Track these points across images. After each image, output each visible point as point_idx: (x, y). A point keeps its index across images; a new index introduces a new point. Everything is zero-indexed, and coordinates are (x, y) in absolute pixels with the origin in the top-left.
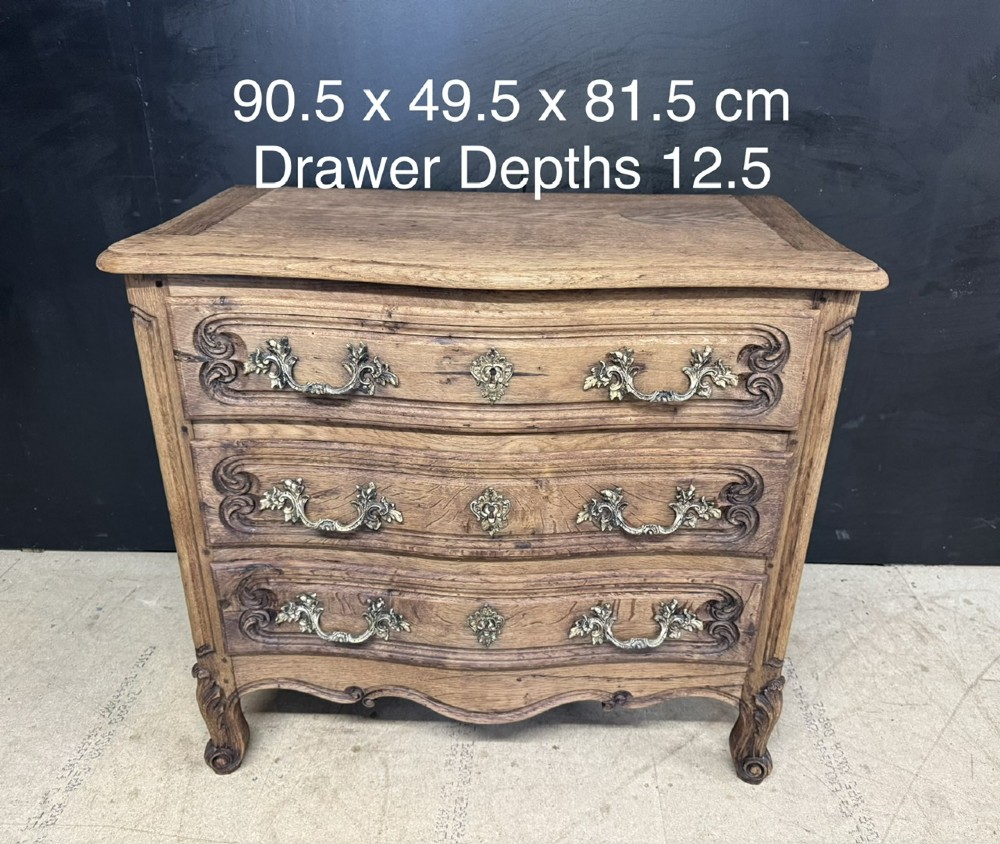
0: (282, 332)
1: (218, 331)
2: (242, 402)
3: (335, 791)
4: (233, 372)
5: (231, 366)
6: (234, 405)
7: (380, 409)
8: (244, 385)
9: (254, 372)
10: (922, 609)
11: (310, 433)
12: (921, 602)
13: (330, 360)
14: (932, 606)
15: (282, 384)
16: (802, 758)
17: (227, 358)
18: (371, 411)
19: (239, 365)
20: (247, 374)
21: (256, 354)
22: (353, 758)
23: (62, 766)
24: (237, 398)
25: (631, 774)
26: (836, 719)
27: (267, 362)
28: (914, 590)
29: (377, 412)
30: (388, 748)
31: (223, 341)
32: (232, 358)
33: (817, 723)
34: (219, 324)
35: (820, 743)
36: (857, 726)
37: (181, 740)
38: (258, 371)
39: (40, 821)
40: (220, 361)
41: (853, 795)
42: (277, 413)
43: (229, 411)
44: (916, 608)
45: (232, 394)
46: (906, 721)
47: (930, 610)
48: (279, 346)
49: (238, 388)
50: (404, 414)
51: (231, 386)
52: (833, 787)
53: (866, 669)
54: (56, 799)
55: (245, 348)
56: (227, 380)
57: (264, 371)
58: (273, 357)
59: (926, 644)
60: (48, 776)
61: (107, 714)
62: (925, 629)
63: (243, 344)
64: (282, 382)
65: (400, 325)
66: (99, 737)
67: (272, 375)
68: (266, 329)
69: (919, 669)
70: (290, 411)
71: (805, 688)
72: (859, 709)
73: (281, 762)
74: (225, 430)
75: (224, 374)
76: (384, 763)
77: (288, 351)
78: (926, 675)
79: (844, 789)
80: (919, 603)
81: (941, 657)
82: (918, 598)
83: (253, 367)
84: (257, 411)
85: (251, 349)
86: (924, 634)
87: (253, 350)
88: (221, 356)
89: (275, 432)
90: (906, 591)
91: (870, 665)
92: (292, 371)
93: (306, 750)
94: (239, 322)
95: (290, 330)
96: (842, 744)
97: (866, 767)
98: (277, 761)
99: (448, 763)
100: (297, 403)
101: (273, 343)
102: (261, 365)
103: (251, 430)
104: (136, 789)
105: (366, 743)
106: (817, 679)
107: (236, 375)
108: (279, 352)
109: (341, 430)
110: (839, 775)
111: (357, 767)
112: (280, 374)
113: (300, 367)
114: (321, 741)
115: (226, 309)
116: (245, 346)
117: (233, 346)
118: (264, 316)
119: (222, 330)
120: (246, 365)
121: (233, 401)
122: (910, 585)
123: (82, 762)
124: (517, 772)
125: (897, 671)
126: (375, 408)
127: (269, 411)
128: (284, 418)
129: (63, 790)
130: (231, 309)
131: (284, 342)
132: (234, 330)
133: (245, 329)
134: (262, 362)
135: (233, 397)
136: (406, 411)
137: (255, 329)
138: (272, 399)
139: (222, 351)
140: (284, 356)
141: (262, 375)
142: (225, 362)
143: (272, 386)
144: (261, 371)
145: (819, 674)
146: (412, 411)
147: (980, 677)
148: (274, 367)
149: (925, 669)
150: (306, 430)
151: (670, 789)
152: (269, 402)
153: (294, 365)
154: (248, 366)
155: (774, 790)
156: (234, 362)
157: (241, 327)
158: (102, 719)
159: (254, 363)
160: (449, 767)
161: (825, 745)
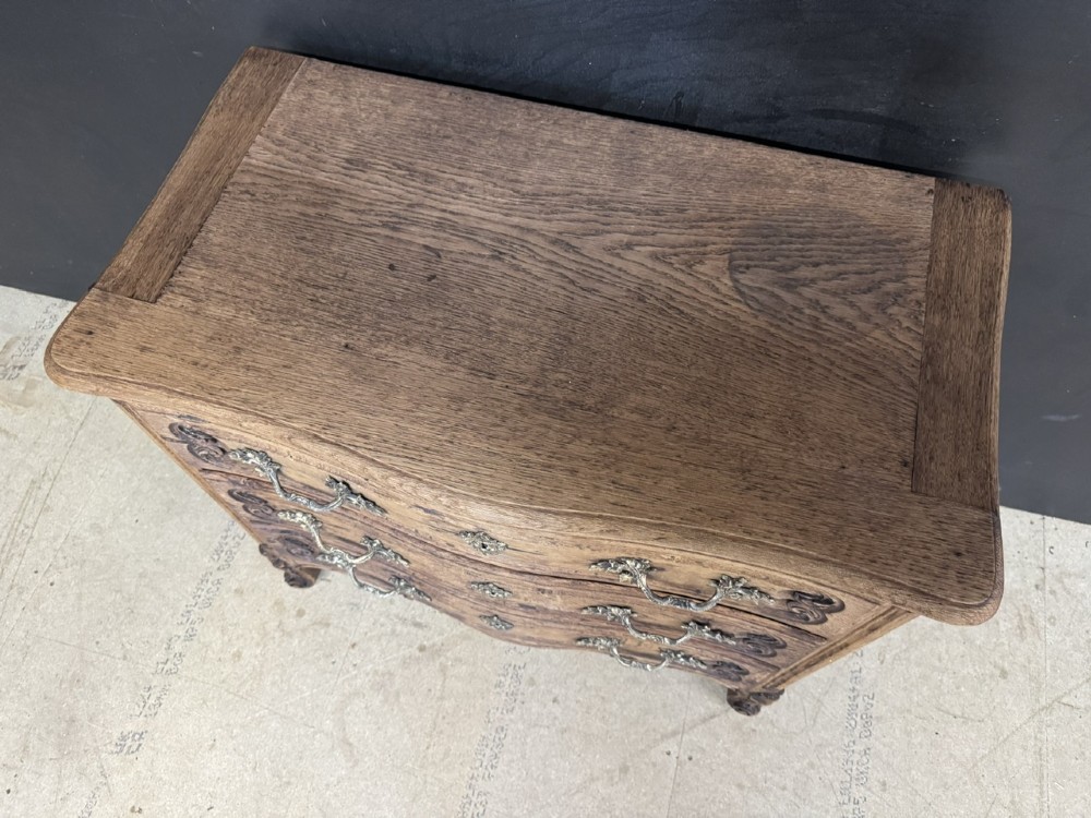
3: (397, 695)
10: (1043, 589)
12: (1049, 577)
14: (1057, 587)
16: (826, 758)
22: (418, 659)
23: (181, 612)
25: (659, 737)
26: (879, 719)
28: (1049, 558)
30: (449, 654)
33: (858, 719)
35: (851, 744)
36: (897, 732)
37: (276, 603)
39: (166, 667)
41: (857, 812)
44: (1037, 587)
46: (951, 737)
47: (1053, 592)
52: (841, 799)
53: (940, 660)
54: (177, 647)
59: (1023, 638)
60: (170, 619)
61: (216, 557)
62: (1032, 618)
66: (210, 585)
69: (998, 672)
71: (864, 671)
72: (909, 711)
73: (357, 648)
76: (443, 669)
78: (1002, 681)
79: (852, 803)
80: (1044, 580)
81: (1029, 662)
82: (1047, 571)
86: (1027, 625)
90: (1037, 558)
91: (947, 657)
93: (379, 639)
96: (872, 751)
97: (884, 784)
98: (353, 646)
99: (499, 685)
104: (238, 651)
105: (431, 642)
106: (882, 662)
110: (854, 786)
111: (419, 670)
114: (393, 631)
122: (1047, 550)
123: (196, 609)
124: (557, 710)
125: (971, 671)
129: (182, 638)
145: (888, 656)
147: (1058, 700)
149: (1004, 674)
151: (689, 763)
155: (784, 788)
158: (212, 563)
160: (498, 689)
161: (855, 748)
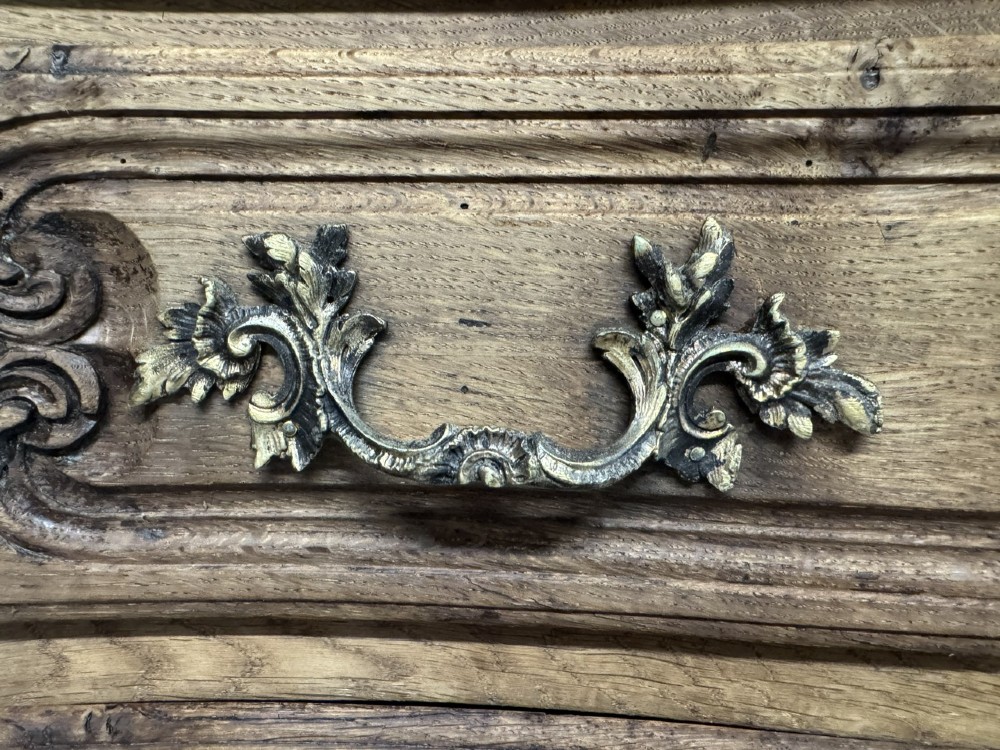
0: (329, 207)
1: (35, 209)
2: (120, 540)
4: (89, 397)
5: (80, 370)
6: (81, 555)
7: (743, 558)
8: (135, 462)
9: (184, 392)
11: (396, 668)
13: (534, 333)
15: (305, 448)
17: (68, 337)
18: (702, 573)
19: (119, 367)
20: (151, 408)
21: (192, 309)
24: (99, 525)
27: (241, 345)
29: (727, 575)
31: (51, 252)
32: (89, 338)
34: (38, 174)
38: (199, 391)
40: (31, 350)
42: (268, 587)
43: (59, 584)
45: (73, 504)
48: (306, 262)
49: (103, 477)
50: (864, 583)
51: (76, 466)
55: (151, 288)
56: (60, 437)
57: (229, 391)
58: (274, 321)
63: (140, 269)
64: (303, 437)
65: (918, 126)
67: (262, 408)
68: (252, 193)
70: (325, 579)
74: (46, 665)
75: (47, 410)
77: (341, 291)
83: (179, 370)
84: (185, 578)
85: (173, 291)
87: (189, 292)
88: (40, 327)
89: (251, 668)
92: (356, 383)
94: (133, 164)
95: (357, 195)
100: (360, 543)
101: (279, 247)
102: (215, 363)
103: (151, 664)
107: (103, 414)
108: (304, 290)
109: (527, 656)
112: (301, 402)
113: (398, 367)
115: (74, 90)
116: (152, 274)
117: (97, 281)
118: (249, 129)
119: (54, 204)
120: (147, 361)
121: (75, 537)
126: (716, 555)
127: (233, 581)
128: (292, 611)
130: (96, 91)
131: (333, 245)
132: (106, 200)
133: (158, 199)
134: (222, 349)
135: (78, 521)
136: (875, 567)
137: (201, 194)
138: (252, 524)
139: (44, 299)
140: (325, 313)
141: (217, 409)
142: (55, 355)
143: (262, 458)
144: (213, 392)
146: (904, 569)
148: (273, 373)
150: (377, 660)
152: (242, 539)
153: (369, 355)
154: (155, 372)
156: (94, 353)
157: (139, 189)
159: (186, 351)
